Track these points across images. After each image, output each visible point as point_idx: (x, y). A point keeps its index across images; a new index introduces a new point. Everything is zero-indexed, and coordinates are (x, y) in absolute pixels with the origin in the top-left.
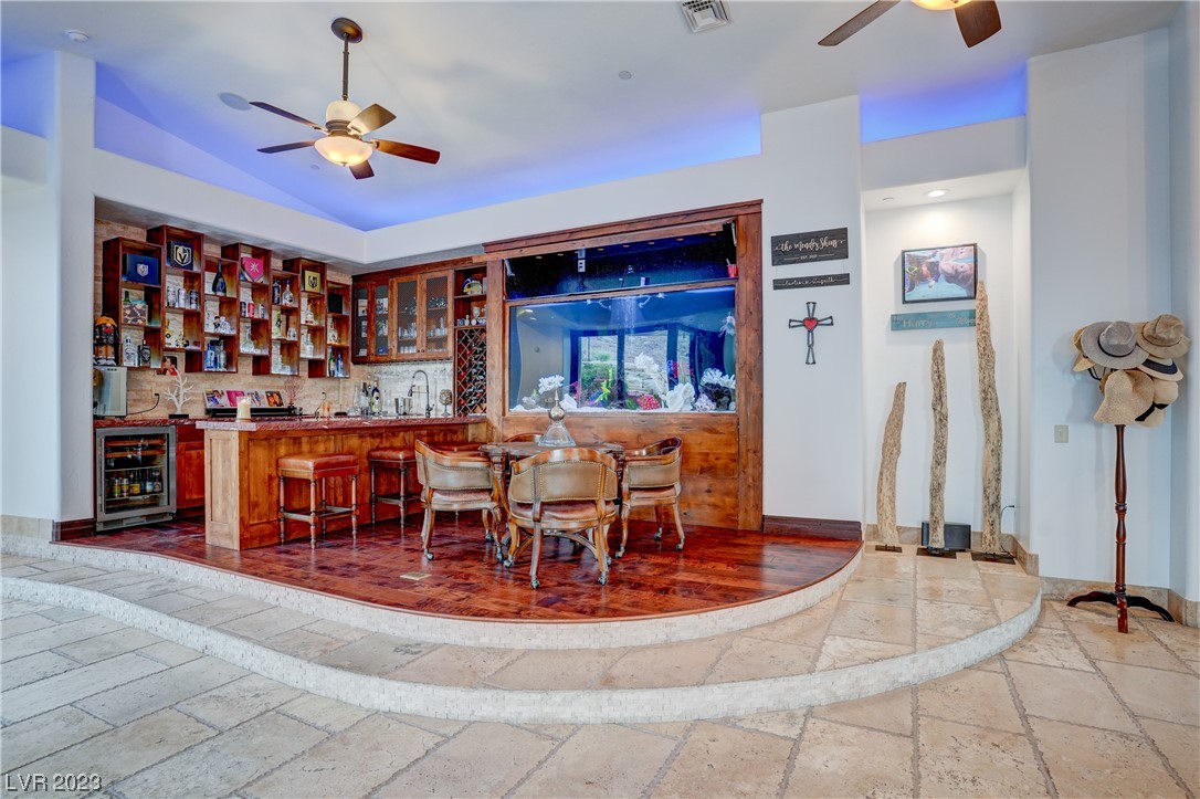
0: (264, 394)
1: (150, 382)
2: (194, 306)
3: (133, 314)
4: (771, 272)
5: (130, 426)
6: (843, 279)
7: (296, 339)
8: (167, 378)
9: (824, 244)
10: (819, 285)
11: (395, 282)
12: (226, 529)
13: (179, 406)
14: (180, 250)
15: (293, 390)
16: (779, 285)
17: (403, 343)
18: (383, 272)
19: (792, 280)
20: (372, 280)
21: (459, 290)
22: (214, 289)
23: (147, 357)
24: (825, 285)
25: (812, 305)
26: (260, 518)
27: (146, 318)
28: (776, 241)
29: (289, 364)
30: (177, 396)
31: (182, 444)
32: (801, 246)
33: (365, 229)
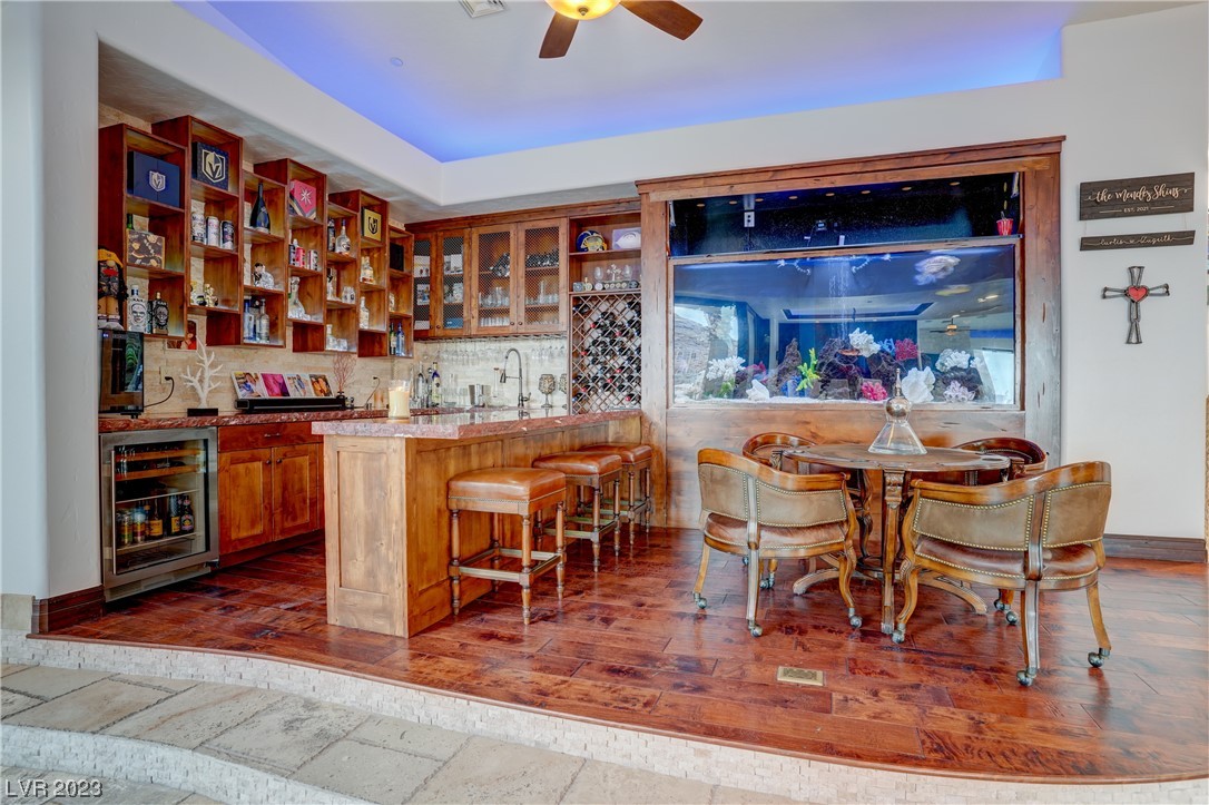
0: (308, 379)
1: (157, 360)
2: (229, 246)
3: (143, 250)
4: (1073, 228)
5: (152, 428)
6: (1185, 238)
7: (354, 302)
8: (183, 353)
9: (1160, 193)
10: (1151, 245)
11: (475, 234)
12: (377, 602)
13: (203, 394)
14: (211, 157)
15: (342, 373)
16: (1088, 244)
17: (486, 313)
18: (456, 220)
19: (1111, 238)
20: (436, 232)
21: (575, 245)
22: (253, 222)
23: (163, 322)
24: (1157, 245)
25: (1135, 272)
26: (429, 580)
27: (162, 258)
28: (1087, 190)
29: (343, 338)
30: (201, 381)
31: (227, 456)
32: (1126, 195)
33: (442, 161)
